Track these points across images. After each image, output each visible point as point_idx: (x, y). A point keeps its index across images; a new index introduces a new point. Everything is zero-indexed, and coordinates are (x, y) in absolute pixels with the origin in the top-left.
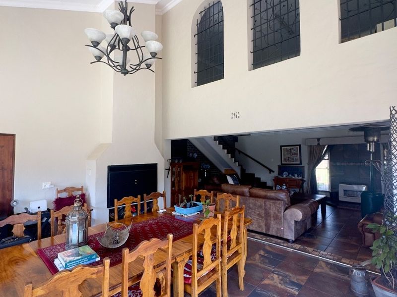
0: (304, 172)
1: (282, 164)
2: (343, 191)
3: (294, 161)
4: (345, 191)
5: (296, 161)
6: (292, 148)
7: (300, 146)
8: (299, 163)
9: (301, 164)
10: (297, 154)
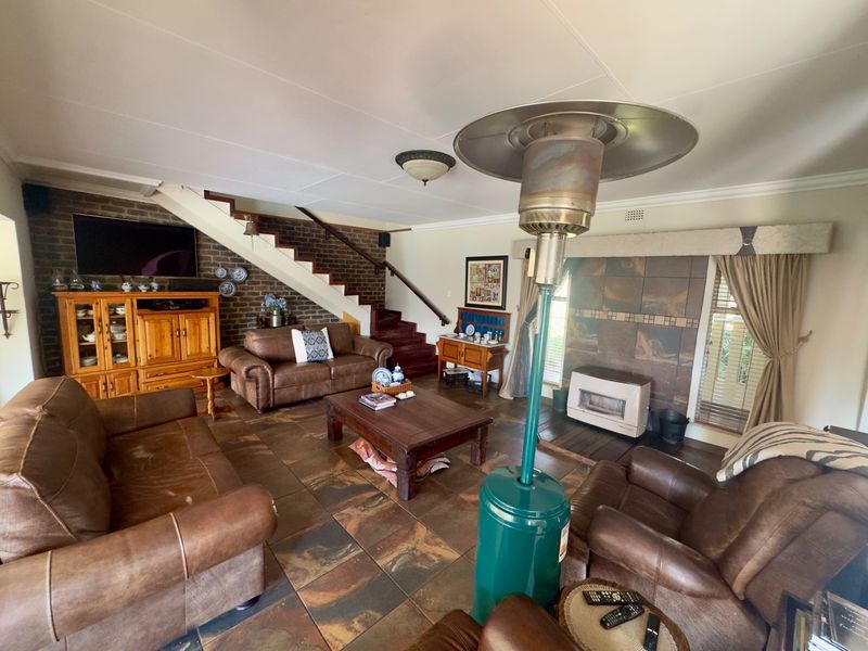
0: (508, 328)
1: (467, 305)
2: (579, 392)
3: (489, 300)
4: (583, 392)
5: (495, 299)
6: (489, 265)
7: (505, 258)
8: (500, 304)
9: (503, 308)
10: (498, 281)
